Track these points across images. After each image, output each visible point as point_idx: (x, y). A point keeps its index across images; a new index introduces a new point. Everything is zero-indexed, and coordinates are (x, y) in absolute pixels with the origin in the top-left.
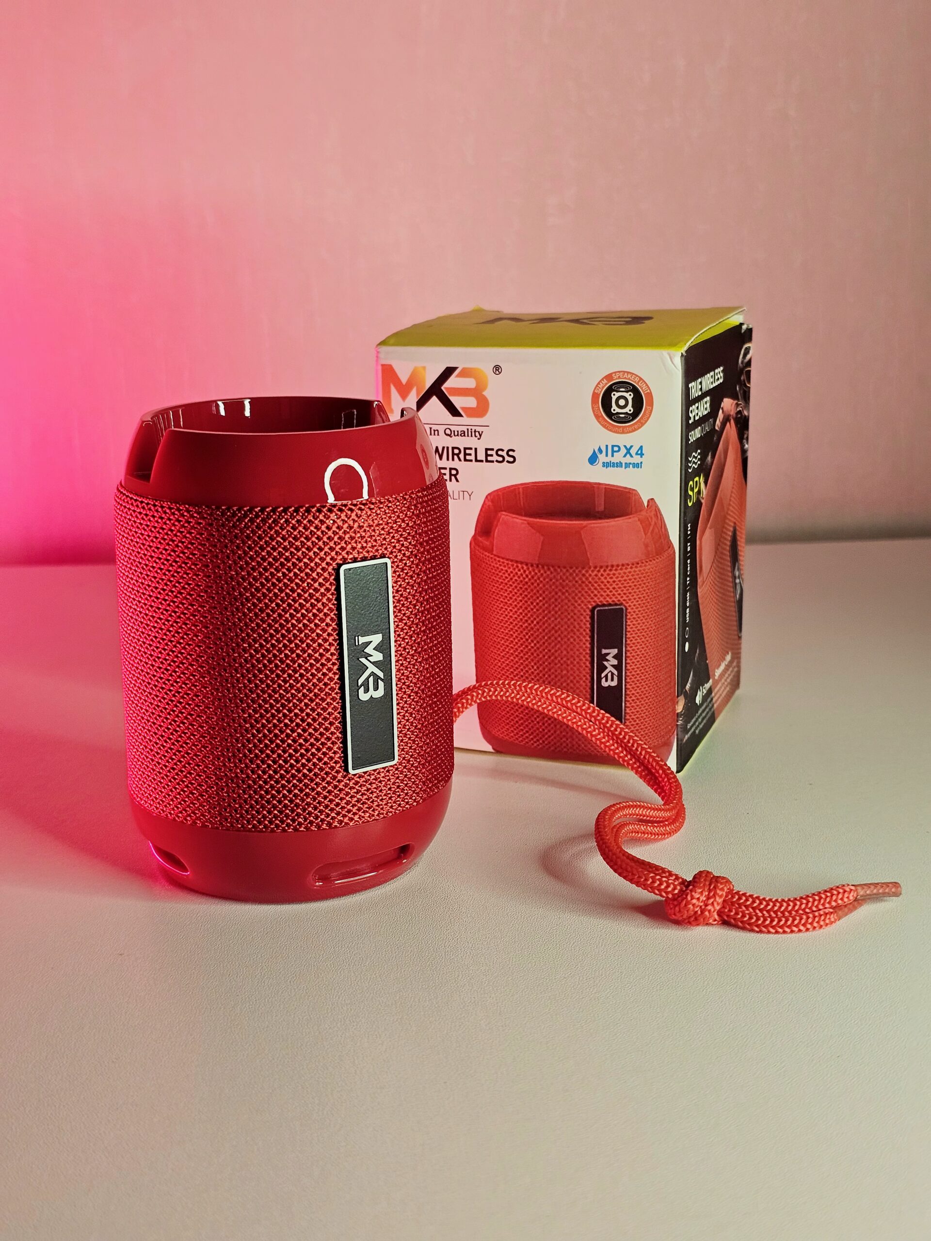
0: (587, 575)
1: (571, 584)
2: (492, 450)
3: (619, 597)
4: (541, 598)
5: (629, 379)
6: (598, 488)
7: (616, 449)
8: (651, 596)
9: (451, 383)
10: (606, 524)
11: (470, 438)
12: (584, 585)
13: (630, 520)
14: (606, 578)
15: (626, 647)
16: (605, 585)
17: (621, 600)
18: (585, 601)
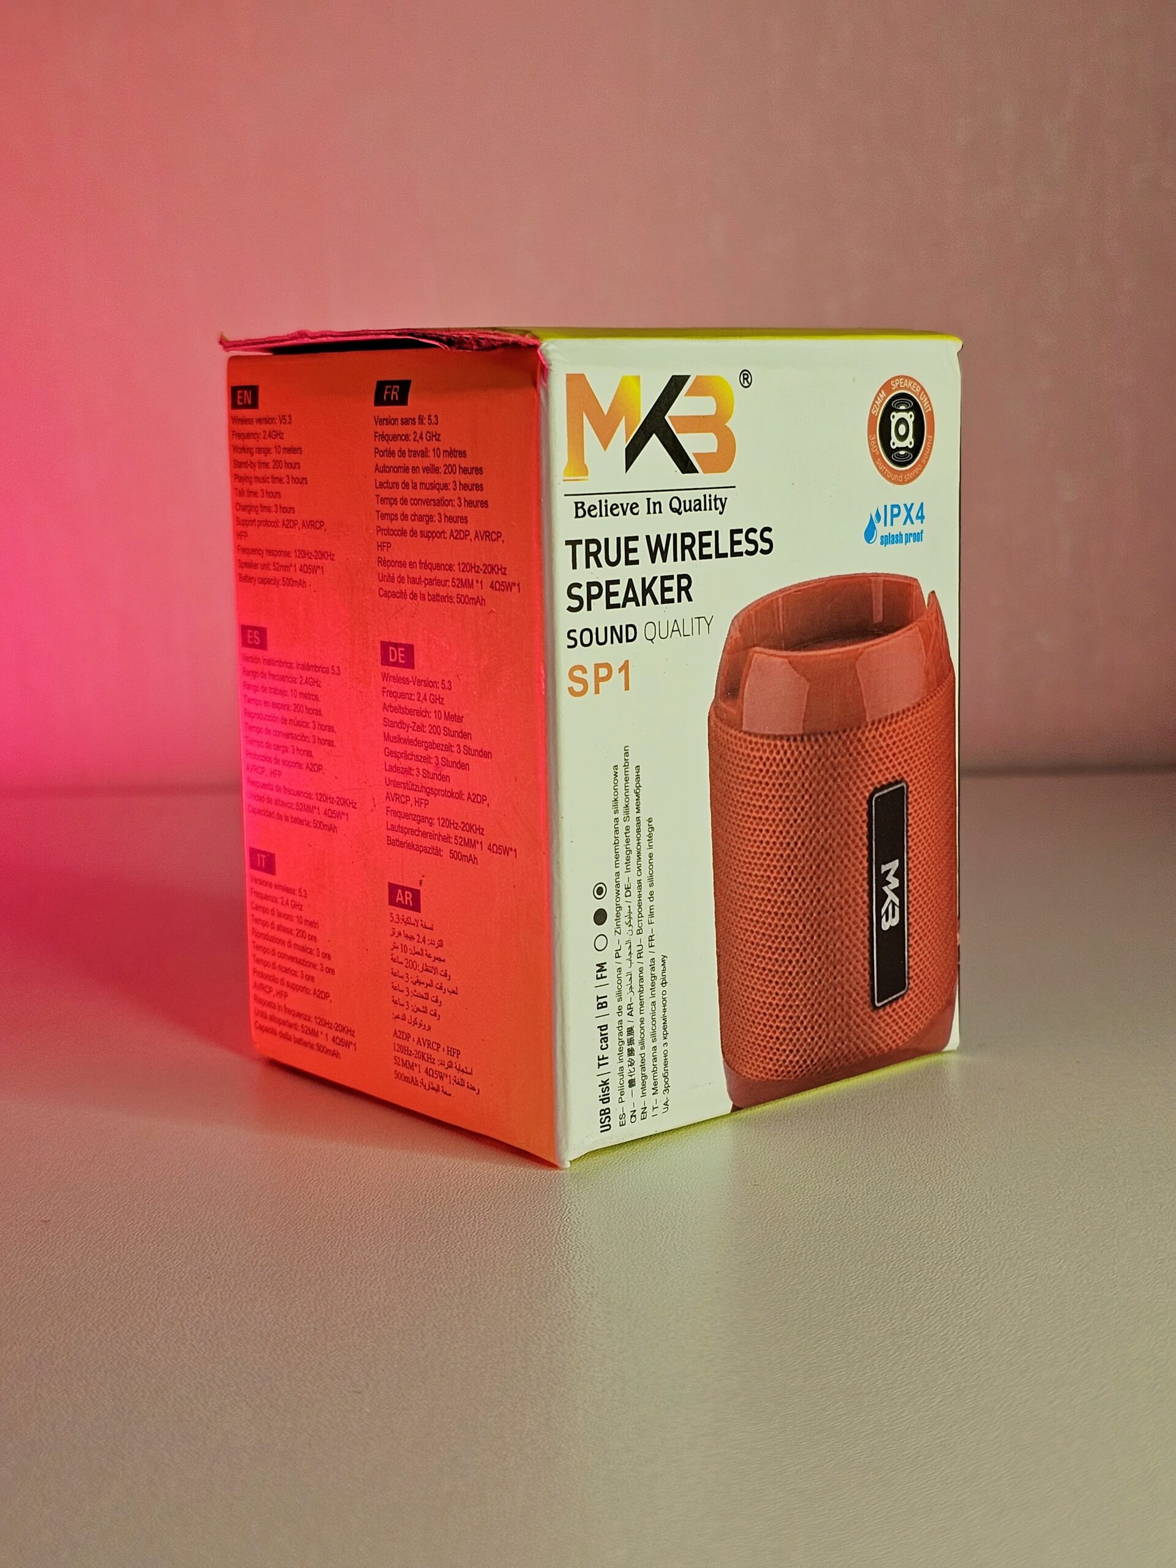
0: (863, 739)
2: (741, 531)
3: (899, 768)
4: (807, 797)
5: (909, 389)
6: (876, 582)
7: (894, 511)
9: (676, 410)
10: (884, 645)
11: (708, 512)
12: (859, 758)
13: (910, 633)
14: (884, 740)
15: (908, 853)
16: (884, 752)
17: (902, 772)
18: (862, 786)
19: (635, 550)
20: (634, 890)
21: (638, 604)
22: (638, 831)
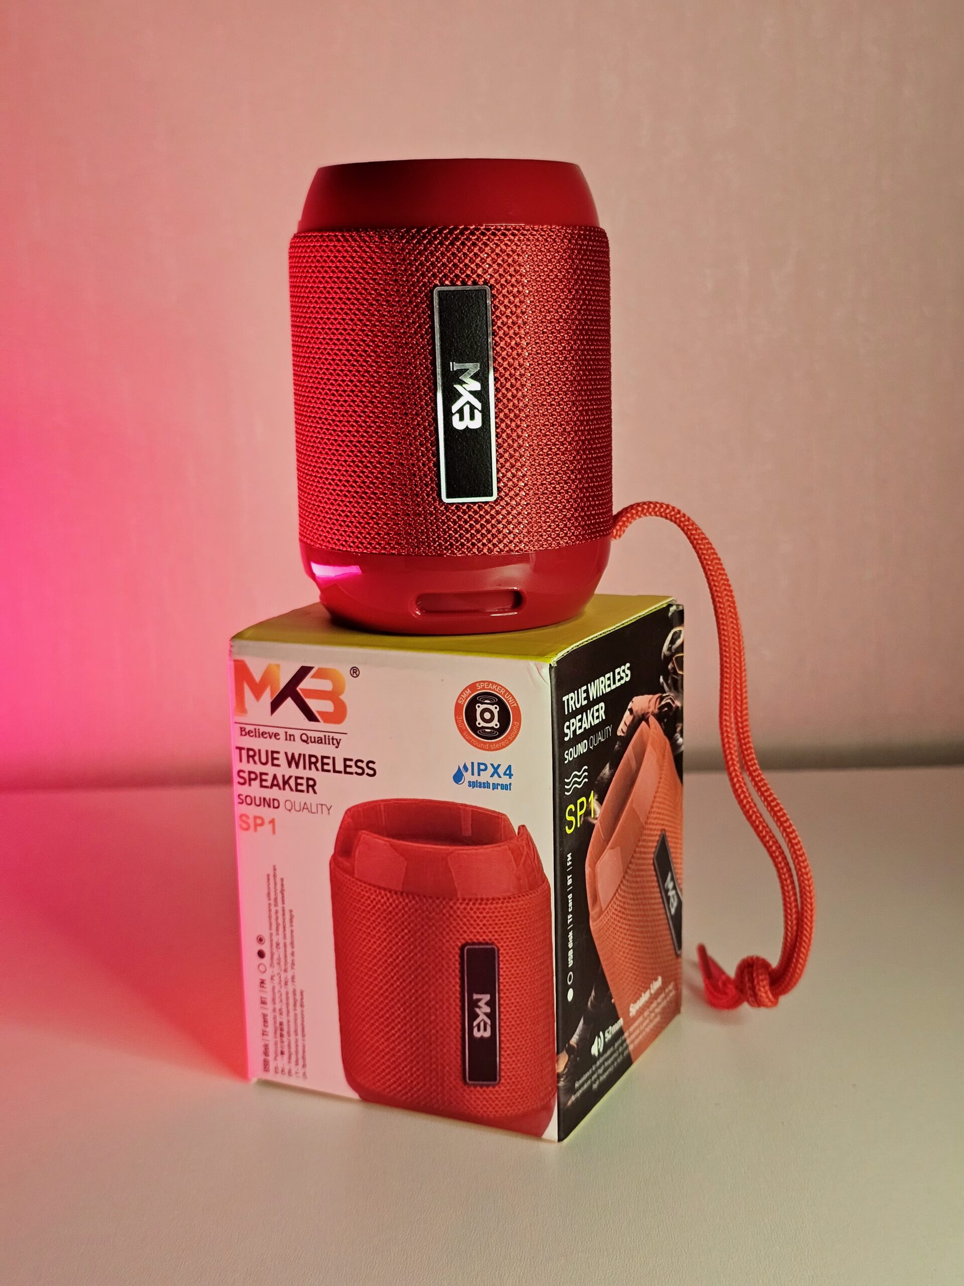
0: (455, 908)
1: (437, 917)
2: (351, 760)
3: (490, 935)
4: (406, 931)
5: (494, 690)
6: (464, 810)
7: (481, 767)
8: (525, 937)
9: (307, 684)
10: (474, 851)
11: (327, 746)
12: (451, 919)
13: (499, 849)
14: (475, 913)
15: (499, 993)
16: (475, 921)
17: (493, 938)
18: (454, 937)
19: (277, 759)
20: (282, 945)
21: (280, 788)
22: (284, 915)
